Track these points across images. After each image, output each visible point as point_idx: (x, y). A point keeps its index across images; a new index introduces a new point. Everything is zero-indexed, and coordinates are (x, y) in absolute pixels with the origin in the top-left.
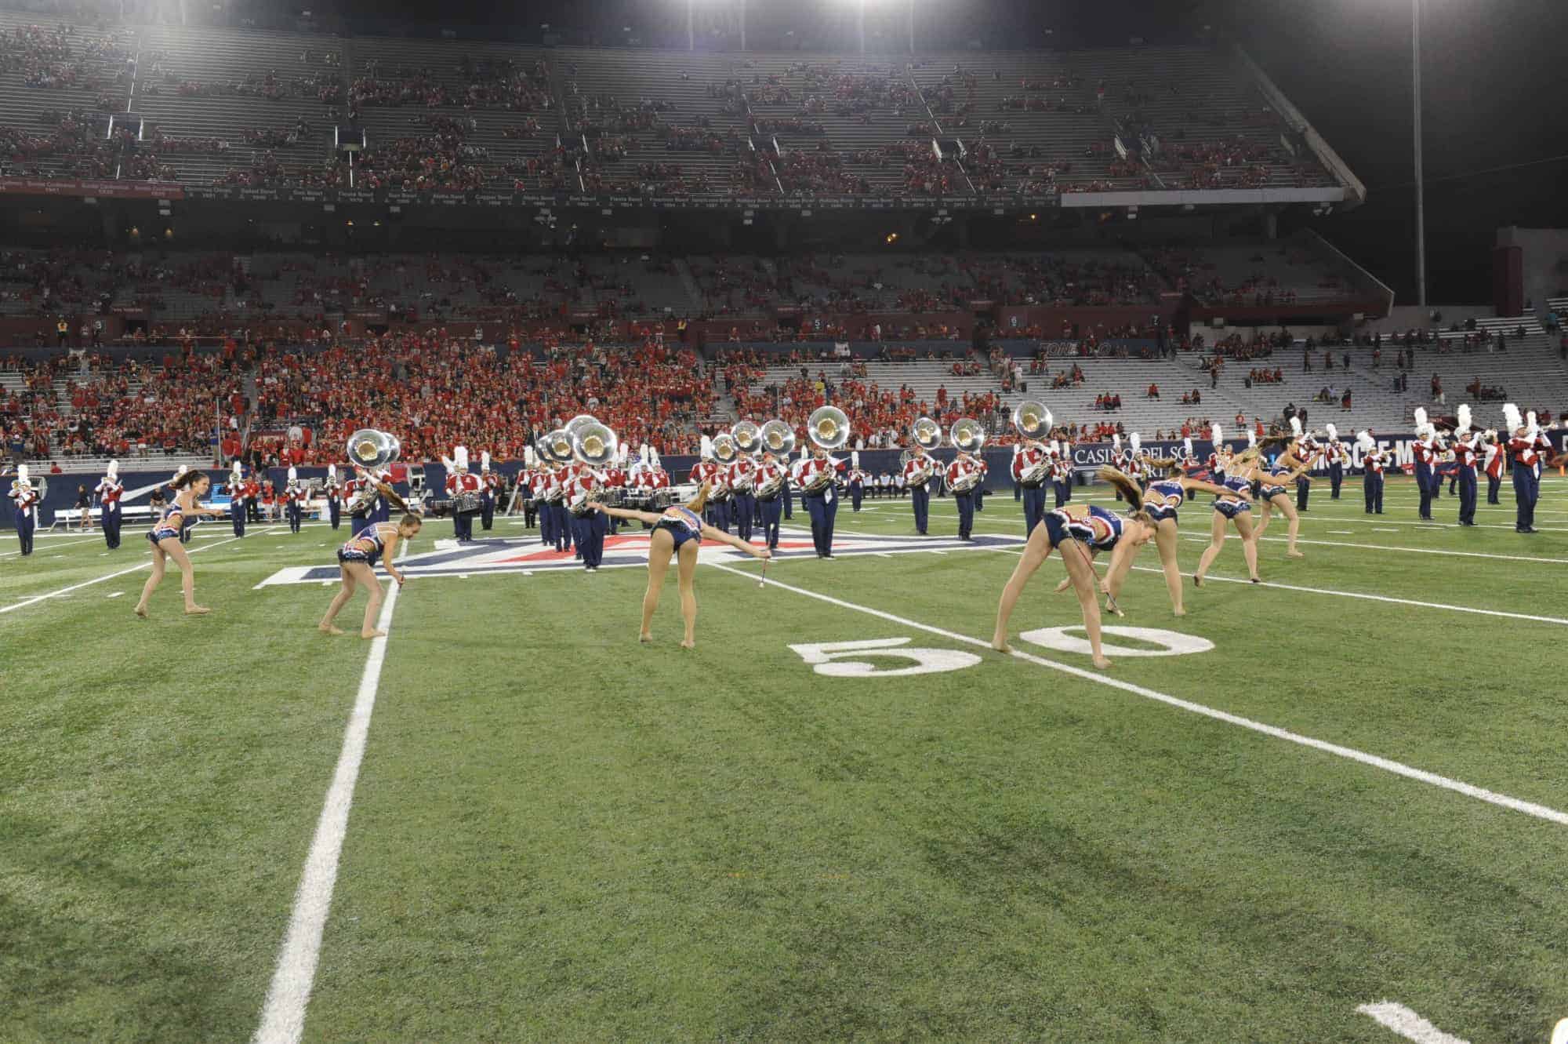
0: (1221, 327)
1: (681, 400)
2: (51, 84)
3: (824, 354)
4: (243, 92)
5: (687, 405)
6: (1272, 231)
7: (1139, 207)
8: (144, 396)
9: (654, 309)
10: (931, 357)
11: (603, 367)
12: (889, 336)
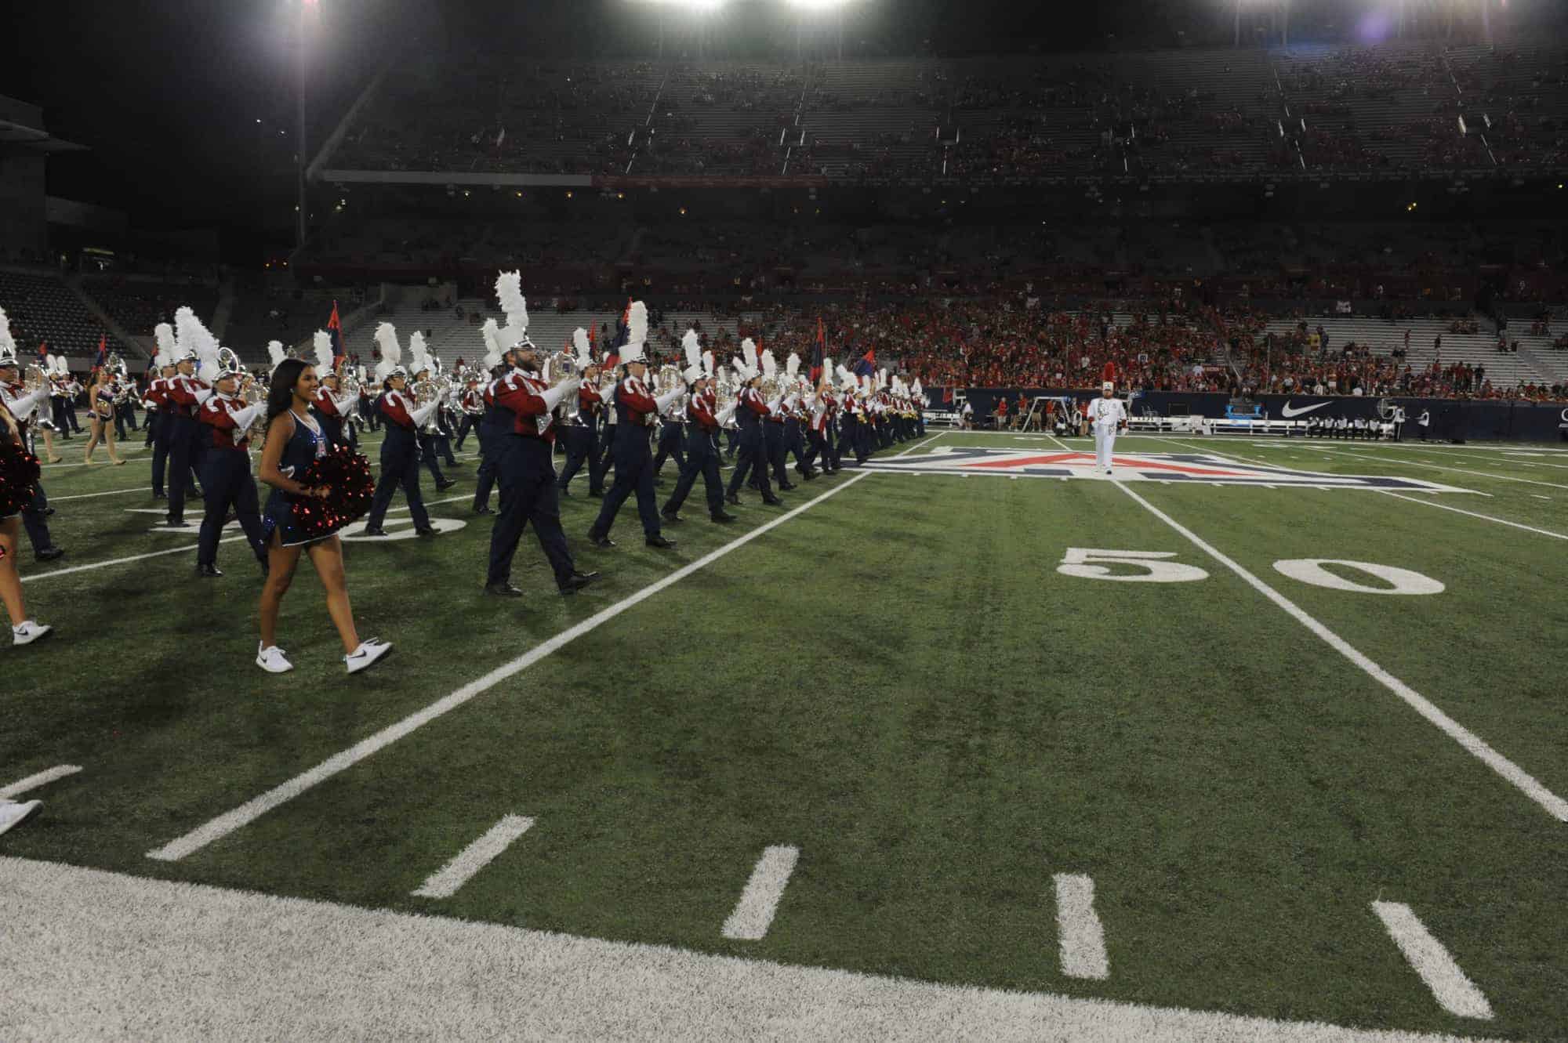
3: (1326, 312)
10: (1431, 316)
12: (1391, 296)
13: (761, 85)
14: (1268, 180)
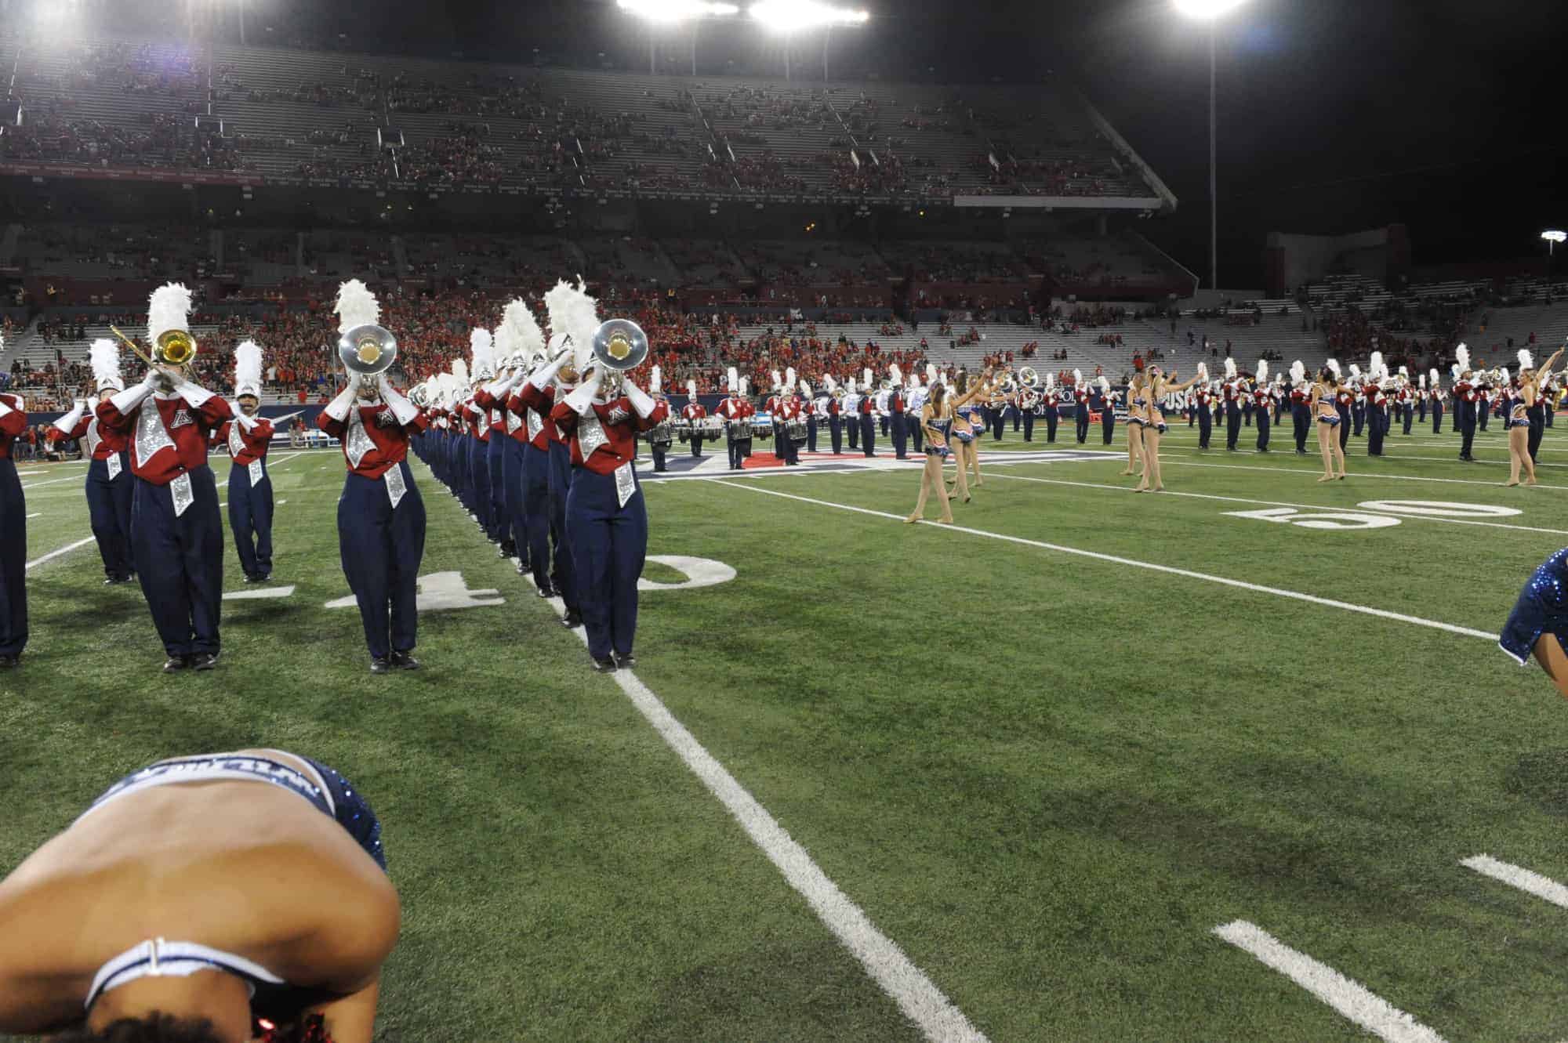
0: (1074, 302)
1: (682, 352)
2: (143, 90)
3: (782, 318)
4: (298, 99)
5: (686, 357)
6: (1103, 230)
7: (1013, 208)
9: (644, 281)
10: (864, 321)
12: (831, 304)
13: (152, 66)
14: (712, 200)
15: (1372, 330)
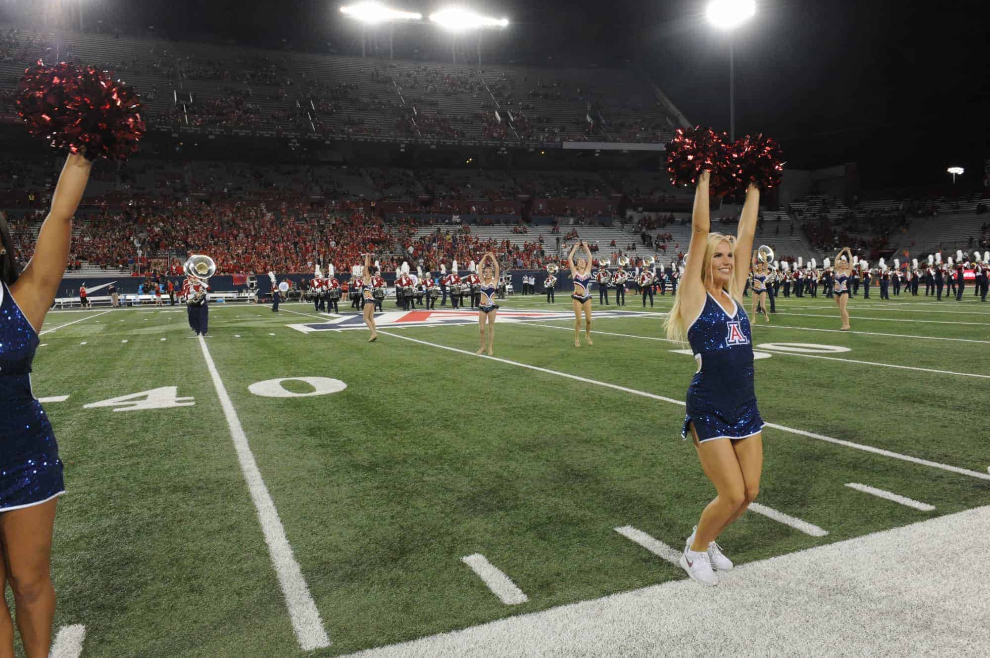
0: (641, 212)
1: (379, 244)
2: (10, 61)
3: (447, 221)
5: (381, 247)
7: (602, 150)
8: (84, 237)
9: (355, 195)
10: (502, 224)
11: (334, 225)
12: (479, 212)
13: (17, 45)
14: (402, 142)
15: (835, 232)
